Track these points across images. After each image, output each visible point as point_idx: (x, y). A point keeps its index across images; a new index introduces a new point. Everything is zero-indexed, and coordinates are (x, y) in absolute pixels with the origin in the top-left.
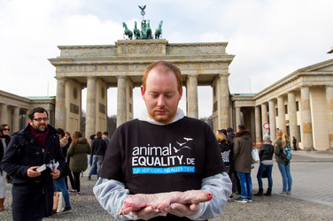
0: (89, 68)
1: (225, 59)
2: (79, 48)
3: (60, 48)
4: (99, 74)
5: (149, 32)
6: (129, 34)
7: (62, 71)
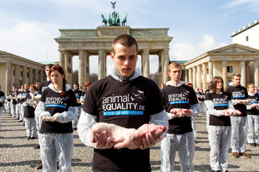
1: (167, 39)
2: (73, 30)
3: (60, 30)
4: (86, 48)
7: (63, 46)
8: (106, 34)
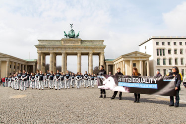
0: (50, 49)
1: (103, 47)
2: (47, 41)
3: (38, 40)
4: (55, 52)
5: (74, 35)
6: (66, 36)
7: (40, 50)
8: (66, 43)
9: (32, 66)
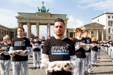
0: (27, 20)
1: (66, 19)
3: (18, 13)
7: (19, 20)
8: (40, 16)
9: (14, 32)
